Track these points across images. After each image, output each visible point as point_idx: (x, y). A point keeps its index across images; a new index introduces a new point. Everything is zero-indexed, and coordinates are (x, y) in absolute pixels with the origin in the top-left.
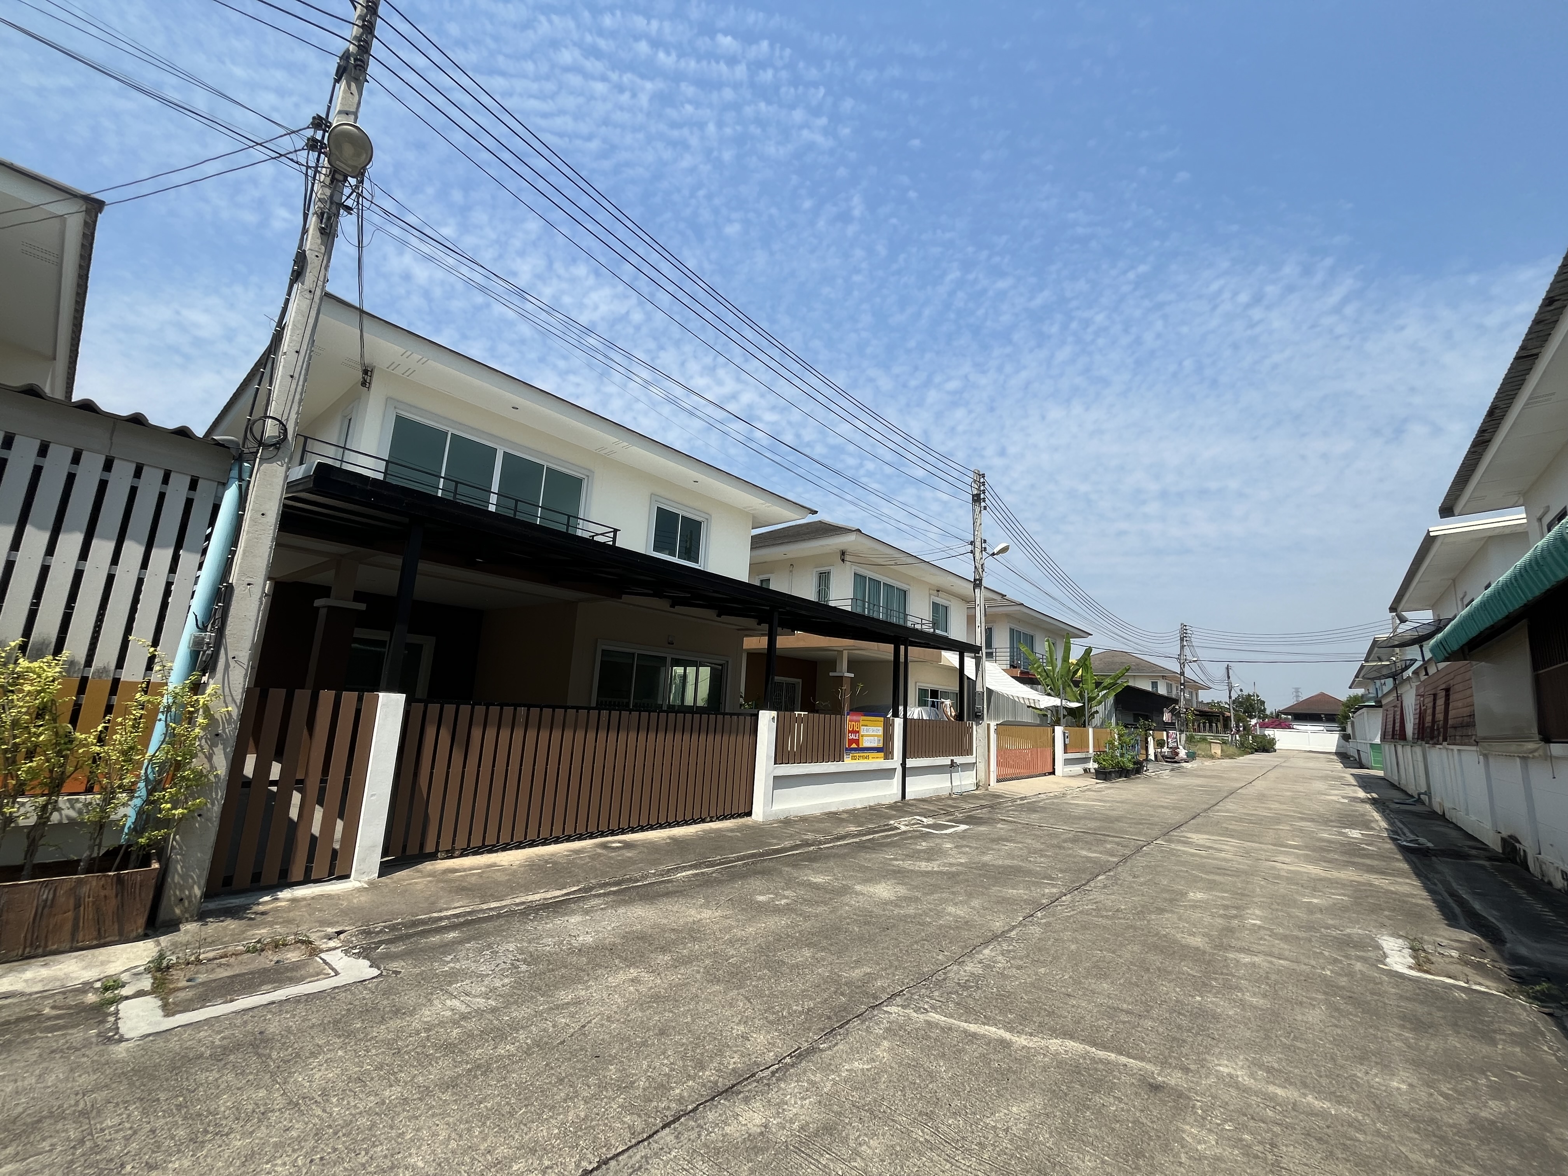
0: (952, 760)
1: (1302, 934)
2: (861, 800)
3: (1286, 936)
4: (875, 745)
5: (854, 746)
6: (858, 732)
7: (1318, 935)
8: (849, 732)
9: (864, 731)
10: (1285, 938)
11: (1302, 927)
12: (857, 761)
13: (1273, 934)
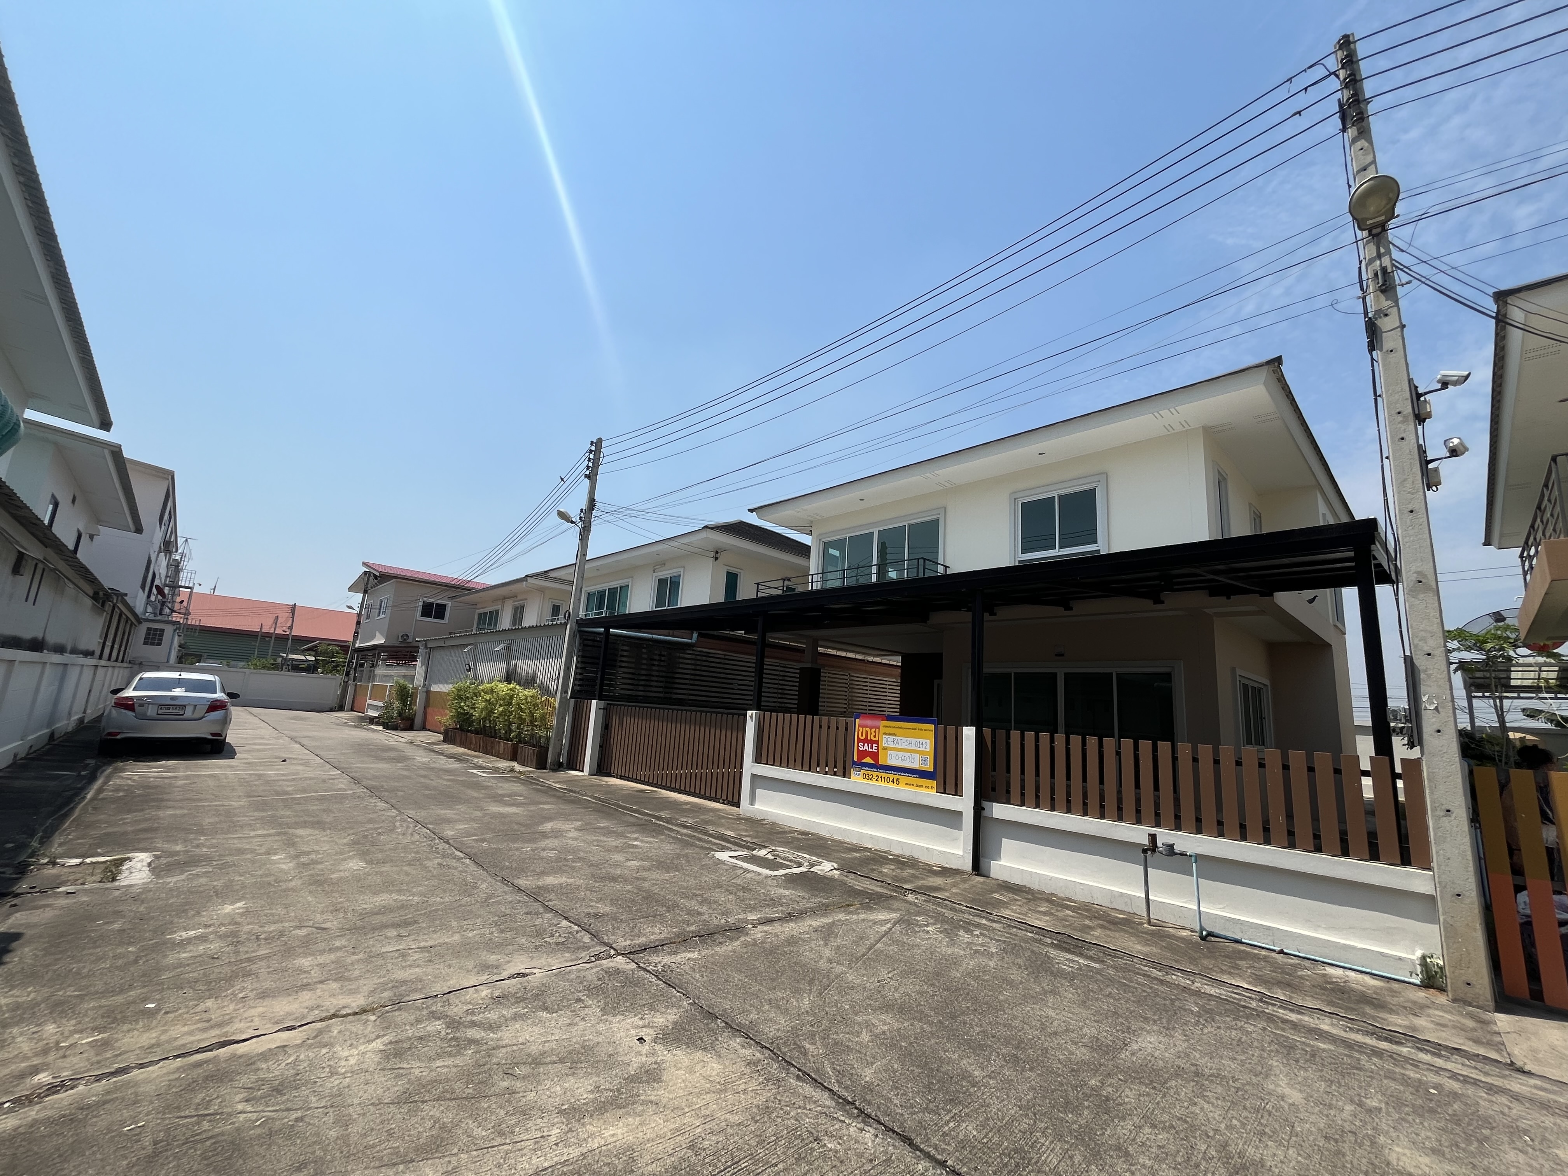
0: (1153, 838)
1: (229, 859)
2: (872, 837)
3: (243, 853)
4: (916, 766)
5: (868, 760)
6: (877, 742)
7: (215, 863)
8: (859, 740)
9: (886, 741)
10: (241, 851)
11: (231, 866)
12: (874, 782)
13: (252, 851)
